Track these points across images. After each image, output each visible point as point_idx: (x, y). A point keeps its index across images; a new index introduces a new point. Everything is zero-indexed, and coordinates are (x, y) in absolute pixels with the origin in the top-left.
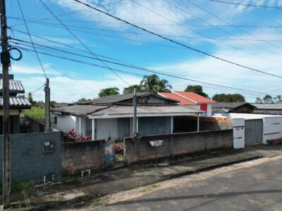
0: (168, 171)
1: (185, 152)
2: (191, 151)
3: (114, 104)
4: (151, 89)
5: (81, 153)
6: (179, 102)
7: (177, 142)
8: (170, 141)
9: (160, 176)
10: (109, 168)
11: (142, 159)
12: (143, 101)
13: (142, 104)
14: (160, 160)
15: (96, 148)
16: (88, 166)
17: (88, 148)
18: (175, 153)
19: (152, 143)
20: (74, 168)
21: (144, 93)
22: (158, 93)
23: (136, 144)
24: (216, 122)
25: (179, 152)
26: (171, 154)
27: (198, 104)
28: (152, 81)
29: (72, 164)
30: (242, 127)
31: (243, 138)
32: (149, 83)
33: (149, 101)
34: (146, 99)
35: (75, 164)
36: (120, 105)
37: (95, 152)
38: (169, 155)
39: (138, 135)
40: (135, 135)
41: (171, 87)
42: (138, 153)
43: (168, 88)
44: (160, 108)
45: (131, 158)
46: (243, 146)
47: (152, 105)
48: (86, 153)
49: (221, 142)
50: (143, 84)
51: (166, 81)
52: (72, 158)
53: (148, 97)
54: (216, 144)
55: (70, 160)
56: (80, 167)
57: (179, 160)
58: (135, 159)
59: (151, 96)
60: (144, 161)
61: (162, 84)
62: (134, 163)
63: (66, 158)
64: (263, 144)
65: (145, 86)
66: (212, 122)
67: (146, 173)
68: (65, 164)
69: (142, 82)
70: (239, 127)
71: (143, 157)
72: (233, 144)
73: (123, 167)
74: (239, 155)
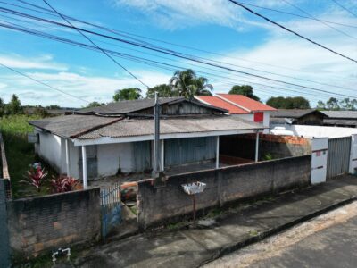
0: (215, 239)
1: (240, 196)
2: (249, 193)
3: (125, 116)
4: (185, 90)
5: (51, 217)
6: (227, 111)
7: (229, 181)
8: (216, 180)
9: (201, 253)
10: (108, 237)
11: (169, 215)
12: (173, 111)
13: (170, 116)
14: (200, 214)
15: (83, 204)
16: (68, 239)
17: (65, 206)
18: (225, 200)
19: (187, 188)
20: (39, 247)
21: (174, 98)
22: (195, 97)
23: (158, 191)
24: (284, 143)
25: (232, 197)
26: (219, 202)
27: (252, 113)
28: (187, 79)
29: (33, 240)
30: (324, 150)
31: (325, 167)
32: (181, 82)
33: (182, 111)
34: (177, 107)
35: (39, 240)
36: (135, 117)
37: (81, 212)
38: (214, 203)
39: (162, 174)
40: (158, 176)
41: (211, 87)
42: (162, 206)
43: (208, 89)
44: (198, 122)
45: (150, 216)
46: (324, 180)
47: (186, 117)
48: (62, 215)
49: (293, 176)
50: (174, 83)
51: (205, 79)
52: (32, 228)
53: (181, 104)
54: (286, 179)
55: (28, 233)
56: (51, 243)
57: (232, 211)
58: (158, 216)
59: (185, 102)
60: (173, 218)
61: (199, 83)
62: (156, 224)
63: (19, 231)
64: (350, 174)
65: (176, 86)
66: (278, 144)
67: (177, 246)
68: (16, 242)
69: (172, 81)
70: (320, 151)
71: (172, 211)
72: (310, 177)
73: (136, 234)
74: (322, 196)
